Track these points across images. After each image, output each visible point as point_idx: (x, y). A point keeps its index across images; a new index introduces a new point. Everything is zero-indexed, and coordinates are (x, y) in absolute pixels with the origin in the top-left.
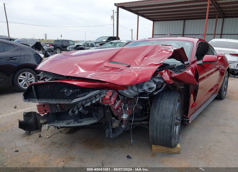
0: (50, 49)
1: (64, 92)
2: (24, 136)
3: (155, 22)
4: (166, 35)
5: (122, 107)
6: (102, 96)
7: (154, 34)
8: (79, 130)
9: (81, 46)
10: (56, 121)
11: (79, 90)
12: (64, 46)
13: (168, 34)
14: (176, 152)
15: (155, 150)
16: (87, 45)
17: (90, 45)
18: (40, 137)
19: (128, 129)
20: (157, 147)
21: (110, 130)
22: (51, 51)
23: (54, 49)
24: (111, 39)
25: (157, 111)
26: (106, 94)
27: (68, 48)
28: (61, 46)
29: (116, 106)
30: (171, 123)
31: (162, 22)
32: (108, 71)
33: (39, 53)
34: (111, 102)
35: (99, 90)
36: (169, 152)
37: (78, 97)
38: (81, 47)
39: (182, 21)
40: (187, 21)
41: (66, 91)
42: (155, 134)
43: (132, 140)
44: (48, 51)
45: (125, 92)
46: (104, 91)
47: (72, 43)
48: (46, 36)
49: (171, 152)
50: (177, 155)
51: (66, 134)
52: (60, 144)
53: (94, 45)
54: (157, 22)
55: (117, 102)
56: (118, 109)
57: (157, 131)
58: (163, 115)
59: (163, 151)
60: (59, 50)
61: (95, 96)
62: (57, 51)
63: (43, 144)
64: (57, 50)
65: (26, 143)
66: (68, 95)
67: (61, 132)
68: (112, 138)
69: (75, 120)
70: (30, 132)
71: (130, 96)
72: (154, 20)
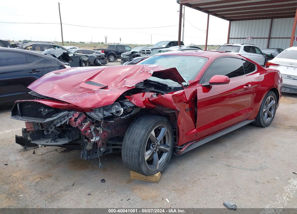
0: (100, 56)
1: (41, 111)
2: (20, 151)
3: (232, 22)
4: (246, 38)
5: (92, 130)
6: (69, 117)
7: (230, 37)
8: (74, 150)
9: (137, 52)
10: (42, 139)
11: (53, 110)
12: (118, 52)
13: (248, 37)
14: (154, 180)
15: (132, 176)
16: (143, 52)
17: (146, 52)
18: (34, 153)
19: (111, 153)
20: (134, 173)
21: (84, 152)
22: (101, 59)
23: (104, 56)
24: (172, 44)
25: (129, 136)
26: (73, 116)
27: (122, 56)
28: (115, 52)
29: (83, 128)
30: (139, 149)
31: (241, 22)
32: (81, 92)
33: (65, 65)
34: (76, 124)
35: (67, 112)
36: (146, 180)
37: (52, 117)
38: (137, 54)
39: (269, 21)
40: (276, 21)
41: (42, 110)
42: (126, 159)
43: (100, 164)
44: (98, 59)
45: (93, 114)
46: (72, 113)
47: (129, 49)
48: (106, 39)
49: (149, 180)
50: (154, 185)
51: (59, 153)
52: (47, 162)
53: (151, 52)
54: (235, 22)
55: (83, 124)
56: (85, 131)
57: (127, 156)
58: (133, 140)
59: (141, 178)
60: (113, 57)
61: (64, 117)
62: (110, 59)
63: (32, 161)
64: (111, 57)
65: (19, 158)
66: (44, 115)
67: (56, 150)
68: (86, 160)
69: (52, 139)
70: (26, 148)
71: (99, 119)
72: (231, 20)
